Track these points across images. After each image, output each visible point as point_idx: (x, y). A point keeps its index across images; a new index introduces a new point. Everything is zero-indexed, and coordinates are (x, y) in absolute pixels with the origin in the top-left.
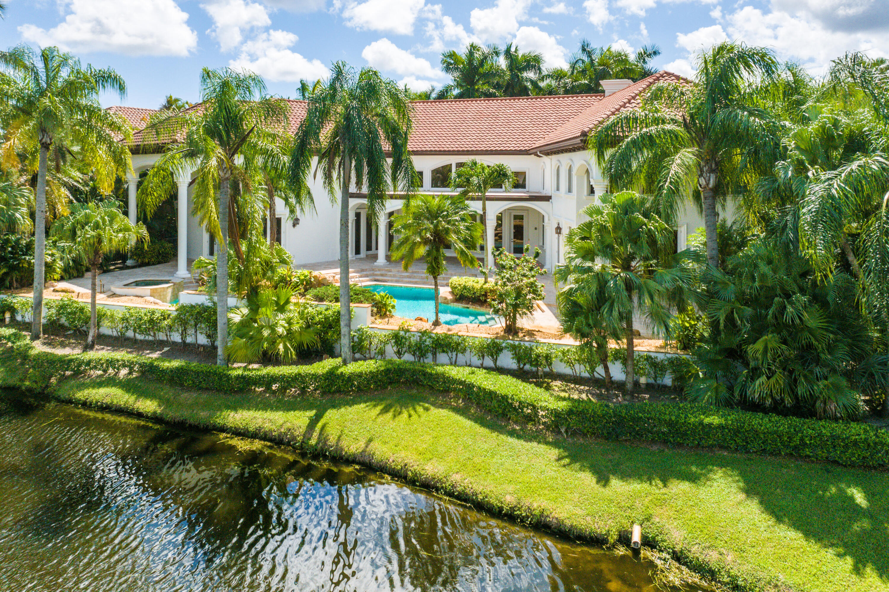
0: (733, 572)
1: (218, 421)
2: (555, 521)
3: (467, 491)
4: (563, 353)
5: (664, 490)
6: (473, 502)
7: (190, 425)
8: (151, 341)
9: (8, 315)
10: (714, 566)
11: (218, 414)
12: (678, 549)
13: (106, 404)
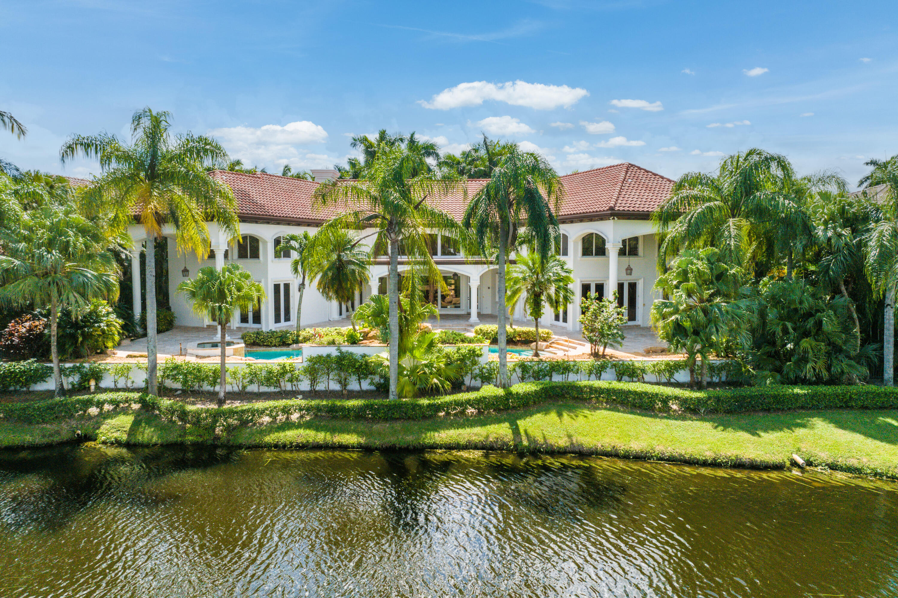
0: (872, 466)
1: (427, 441)
2: (748, 460)
3: (674, 454)
4: (654, 366)
5: (793, 434)
6: (680, 460)
7: (400, 448)
8: (279, 392)
9: (93, 383)
10: (859, 467)
11: (424, 436)
12: (830, 461)
13: (302, 443)
